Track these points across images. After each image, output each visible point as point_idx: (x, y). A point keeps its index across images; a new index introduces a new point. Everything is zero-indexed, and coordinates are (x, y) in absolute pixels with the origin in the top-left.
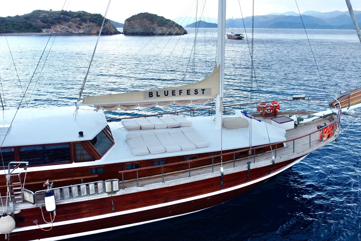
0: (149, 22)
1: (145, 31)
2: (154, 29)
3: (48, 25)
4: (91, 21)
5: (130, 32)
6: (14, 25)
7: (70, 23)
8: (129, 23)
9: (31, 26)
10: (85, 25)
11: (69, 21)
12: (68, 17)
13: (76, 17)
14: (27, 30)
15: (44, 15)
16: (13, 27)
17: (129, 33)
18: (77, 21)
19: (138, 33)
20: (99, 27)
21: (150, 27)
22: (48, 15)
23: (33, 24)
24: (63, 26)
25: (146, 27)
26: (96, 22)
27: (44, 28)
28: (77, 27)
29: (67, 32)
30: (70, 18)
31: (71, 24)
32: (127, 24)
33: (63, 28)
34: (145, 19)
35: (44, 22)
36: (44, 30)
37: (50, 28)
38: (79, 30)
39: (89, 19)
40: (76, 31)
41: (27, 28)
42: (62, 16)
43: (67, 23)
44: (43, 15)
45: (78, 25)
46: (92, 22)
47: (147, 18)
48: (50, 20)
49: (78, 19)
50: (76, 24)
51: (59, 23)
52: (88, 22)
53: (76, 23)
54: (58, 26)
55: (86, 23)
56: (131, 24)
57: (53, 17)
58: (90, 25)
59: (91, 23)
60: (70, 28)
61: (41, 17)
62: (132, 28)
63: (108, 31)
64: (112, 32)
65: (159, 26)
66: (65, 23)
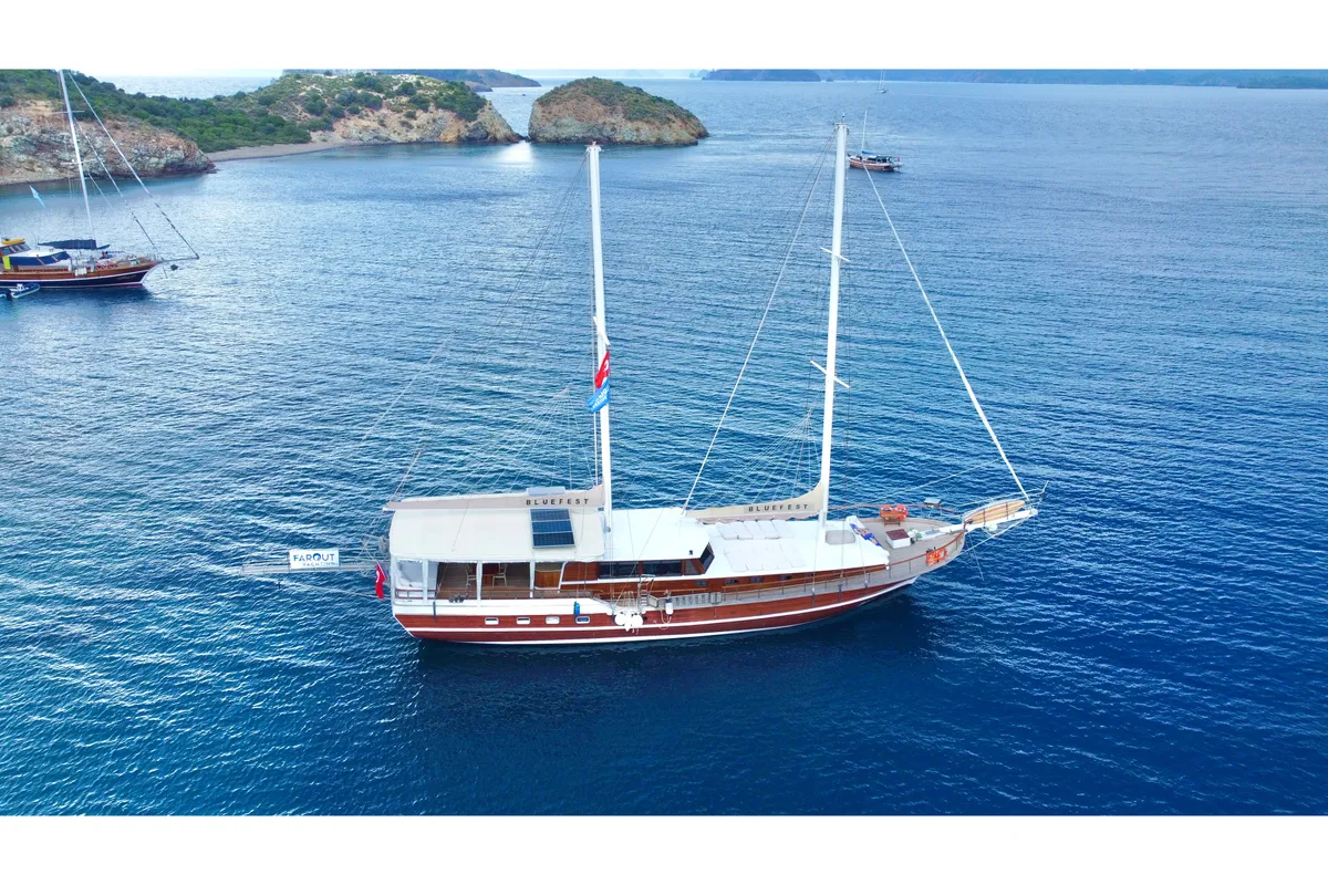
0: (601, 108)
1: (589, 134)
2: (614, 129)
3: (325, 120)
4: (438, 106)
5: (547, 135)
6: (236, 122)
7: (384, 111)
8: (543, 112)
9: (281, 124)
10: (422, 117)
11: (381, 107)
12: (375, 94)
13: (399, 93)
14: (270, 136)
15: (313, 90)
16: (235, 130)
17: (546, 139)
18: (401, 105)
19: (570, 139)
20: (461, 122)
21: (605, 123)
22: (321, 91)
23: (285, 118)
24: (365, 123)
25: (592, 123)
26: (450, 108)
27: (314, 128)
28: (403, 124)
29: (376, 137)
30: (382, 96)
31: (385, 116)
32: (539, 115)
33: (365, 128)
34: (590, 100)
35: (312, 111)
36: (315, 136)
37: (332, 129)
38: (408, 131)
39: (435, 98)
40: (399, 134)
41: (270, 131)
42: (359, 91)
43: (377, 113)
44: (309, 89)
45: (404, 119)
46: (445, 108)
47: (595, 94)
48: (329, 106)
49: (404, 99)
50: (398, 115)
51: (355, 112)
52: (431, 108)
53: (399, 112)
54: (351, 123)
55: (426, 110)
56: (550, 113)
57: (337, 96)
58: (437, 117)
59: (440, 110)
60: (383, 125)
61: (303, 97)
62: (555, 125)
63: (488, 134)
64: (499, 136)
65: (630, 119)
66: (370, 114)
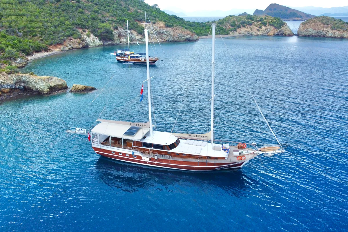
0: (323, 26)
1: (317, 34)
2: (326, 33)
3: (235, 28)
5: (303, 34)
7: (253, 26)
8: (303, 27)
9: (222, 29)
10: (264, 28)
12: (251, 21)
13: (258, 21)
17: (302, 35)
18: (258, 24)
19: (310, 36)
20: (275, 30)
21: (323, 30)
22: (236, 20)
23: (224, 28)
24: (246, 29)
25: (319, 30)
26: (273, 25)
27: (231, 31)
28: (257, 30)
29: (249, 34)
30: (253, 22)
32: (301, 28)
33: (246, 31)
34: (320, 23)
35: (232, 26)
36: (231, 33)
37: (236, 31)
38: (258, 32)
39: (269, 22)
40: (256, 33)
42: (247, 20)
43: (250, 27)
44: (233, 20)
45: (258, 28)
47: (322, 21)
48: (237, 24)
49: (260, 23)
51: (244, 26)
52: (267, 25)
53: (257, 26)
54: (242, 29)
55: (265, 26)
56: (305, 27)
57: (240, 22)
58: (268, 28)
59: (270, 26)
60: (251, 30)
61: (230, 22)
62: (306, 31)
63: (283, 33)
64: (287, 34)
65: (332, 29)
66: (248, 27)
